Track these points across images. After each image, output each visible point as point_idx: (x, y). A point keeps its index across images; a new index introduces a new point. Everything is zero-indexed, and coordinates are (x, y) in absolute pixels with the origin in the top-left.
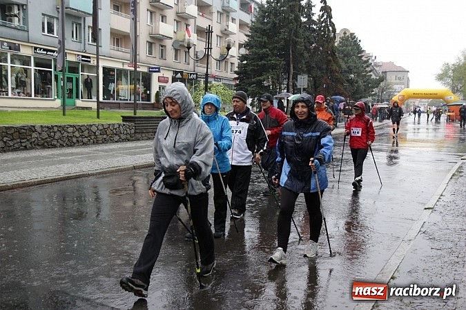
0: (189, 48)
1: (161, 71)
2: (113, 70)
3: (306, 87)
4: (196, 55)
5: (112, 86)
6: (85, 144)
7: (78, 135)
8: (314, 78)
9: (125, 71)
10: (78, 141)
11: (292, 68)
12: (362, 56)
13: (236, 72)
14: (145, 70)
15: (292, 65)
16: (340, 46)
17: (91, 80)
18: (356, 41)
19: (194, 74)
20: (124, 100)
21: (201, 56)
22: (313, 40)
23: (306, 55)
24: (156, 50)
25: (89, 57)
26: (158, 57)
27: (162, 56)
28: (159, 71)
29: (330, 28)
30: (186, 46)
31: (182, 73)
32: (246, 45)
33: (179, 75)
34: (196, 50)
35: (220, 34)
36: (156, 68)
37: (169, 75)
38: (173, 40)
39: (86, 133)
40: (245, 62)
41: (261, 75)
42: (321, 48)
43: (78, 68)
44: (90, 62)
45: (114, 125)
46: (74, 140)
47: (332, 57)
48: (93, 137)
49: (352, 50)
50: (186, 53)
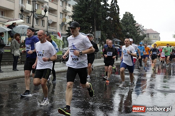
4: (48, 22)
11: (95, 28)
12: (135, 25)
15: (95, 27)
16: (124, 19)
18: (132, 17)
21: (50, 23)
23: (103, 22)
29: (116, 8)
32: (73, 17)
34: (49, 19)
35: (62, 12)
42: (112, 19)
47: (117, 23)
49: (129, 21)
50: (43, 21)
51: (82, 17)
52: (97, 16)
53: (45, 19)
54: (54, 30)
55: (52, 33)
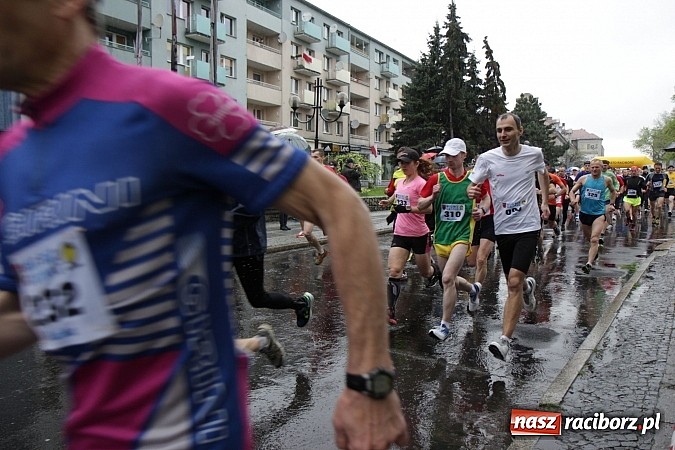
0: (294, 108)
4: (350, 125)
11: (452, 133)
12: (544, 121)
13: (390, 142)
15: (452, 130)
16: (517, 110)
18: (536, 104)
19: (346, 146)
21: (355, 127)
22: (478, 101)
23: (469, 119)
24: (302, 119)
26: (304, 129)
27: (310, 128)
29: (499, 87)
31: (331, 145)
32: (402, 111)
33: (328, 148)
34: (351, 119)
35: (379, 102)
40: (400, 130)
41: (417, 144)
42: (490, 112)
49: (530, 114)
50: (340, 124)
51: (422, 112)
52: (456, 106)
53: (344, 119)
54: (363, 142)
55: (360, 148)
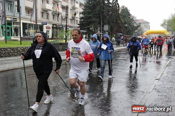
0: (59, 15)
1: (47, 24)
2: (26, 24)
3: (107, 30)
4: (62, 17)
5: (26, 31)
6: (15, 56)
7: (12, 52)
8: (111, 26)
9: (32, 24)
10: (12, 54)
11: (102, 22)
13: (78, 24)
14: (41, 24)
15: (102, 21)
16: (121, 13)
17: (17, 28)
18: (128, 11)
19: (61, 25)
20: (32, 36)
21: (64, 18)
22: (110, 11)
23: (107, 17)
24: (45, 15)
25: (16, 19)
26: (46, 18)
27: (48, 18)
28: (46, 24)
29: (117, 6)
30: (57, 14)
31: (56, 25)
32: (83, 13)
33: (55, 26)
34: (62, 15)
35: (71, 9)
36: (45, 23)
37: (51, 26)
38: (52, 11)
39: (16, 51)
40: (82, 20)
41: (89, 26)
42: (114, 14)
43: (12, 23)
44: (17, 20)
45: (28, 47)
46: (11, 54)
47: (118, 17)
48: (19, 53)
49: (126, 14)
51: (91, 14)
52: (103, 12)
